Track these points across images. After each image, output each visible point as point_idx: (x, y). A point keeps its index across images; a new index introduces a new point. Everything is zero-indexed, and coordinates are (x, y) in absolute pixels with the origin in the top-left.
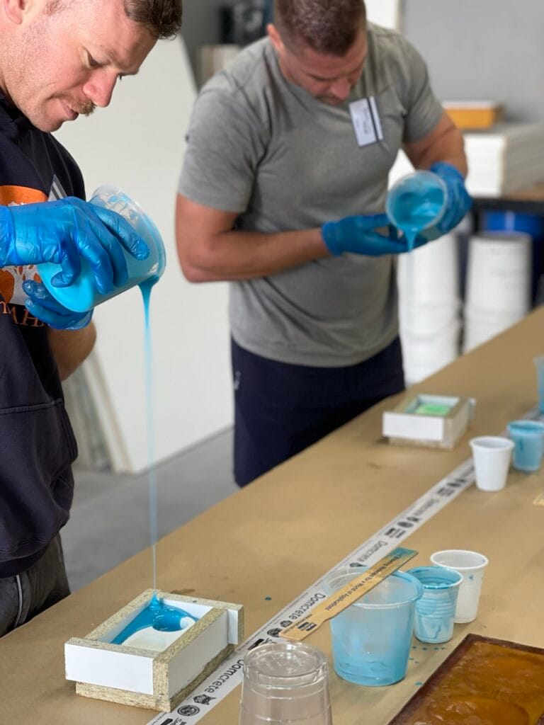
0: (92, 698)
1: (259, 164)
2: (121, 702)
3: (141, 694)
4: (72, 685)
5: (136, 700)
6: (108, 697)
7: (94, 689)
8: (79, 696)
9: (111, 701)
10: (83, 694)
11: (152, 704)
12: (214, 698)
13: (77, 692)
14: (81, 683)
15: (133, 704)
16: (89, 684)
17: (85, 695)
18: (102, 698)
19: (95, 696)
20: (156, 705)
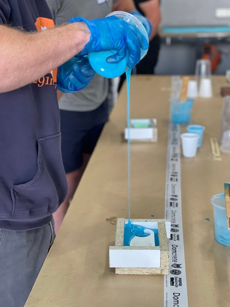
0: (125, 274)
1: (58, 12)
2: (141, 274)
3: (152, 268)
4: (113, 270)
5: (150, 272)
6: (134, 273)
7: (126, 270)
8: (117, 274)
9: (136, 274)
10: (119, 273)
11: (159, 272)
12: (181, 264)
13: (116, 273)
14: (118, 268)
15: (148, 274)
16: (123, 268)
17: (121, 274)
18: (131, 274)
19: (126, 273)
20: (161, 272)
